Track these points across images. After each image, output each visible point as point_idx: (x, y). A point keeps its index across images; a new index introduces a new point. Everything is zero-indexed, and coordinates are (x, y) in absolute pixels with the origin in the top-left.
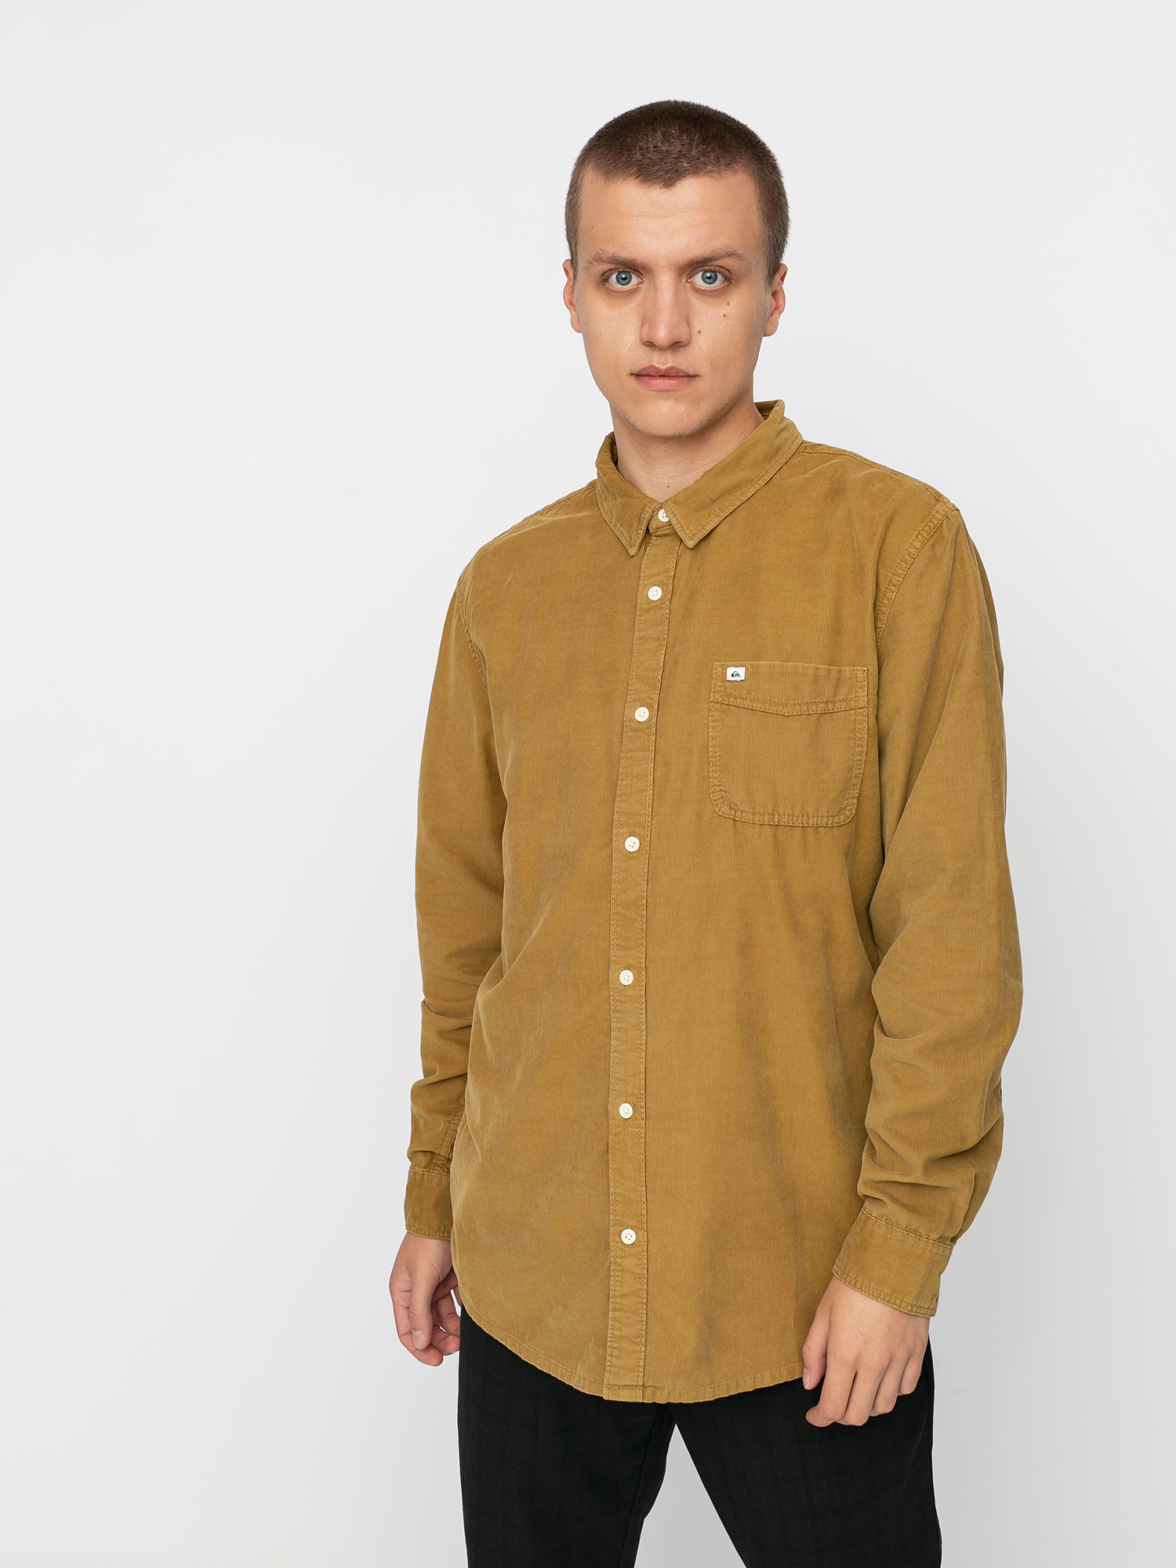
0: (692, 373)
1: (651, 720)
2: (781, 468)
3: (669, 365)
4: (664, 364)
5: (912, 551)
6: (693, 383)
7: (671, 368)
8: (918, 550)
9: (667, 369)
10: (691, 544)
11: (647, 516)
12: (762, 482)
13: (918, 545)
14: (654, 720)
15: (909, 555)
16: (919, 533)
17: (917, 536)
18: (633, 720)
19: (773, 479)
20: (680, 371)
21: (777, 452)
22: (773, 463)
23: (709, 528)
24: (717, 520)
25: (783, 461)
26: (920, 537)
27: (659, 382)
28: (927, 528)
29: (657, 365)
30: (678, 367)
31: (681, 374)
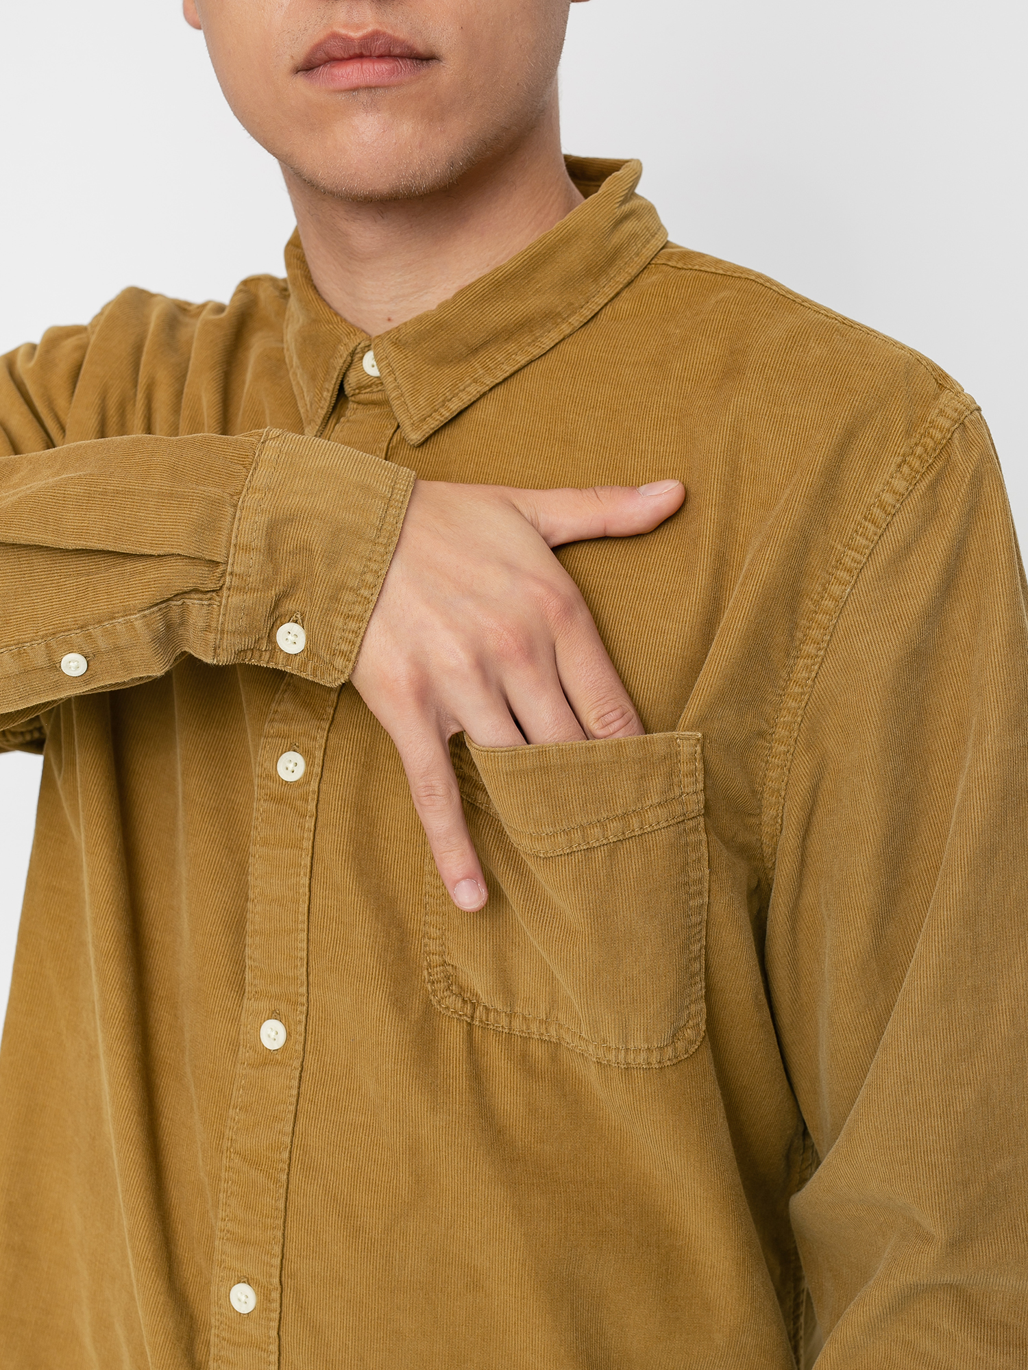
0: (421, 48)
1: (308, 783)
2: (618, 294)
3: (370, 29)
4: (358, 27)
5: (888, 498)
6: (424, 71)
7: (375, 35)
8: (902, 498)
9: (365, 38)
10: (415, 437)
11: (339, 363)
12: (576, 320)
13: (900, 485)
14: (314, 786)
15: (882, 506)
16: (904, 461)
17: (899, 466)
18: (273, 776)
19: (602, 316)
20: (394, 41)
21: (612, 258)
22: (603, 281)
23: (456, 406)
24: (474, 391)
25: (623, 278)
26: (905, 469)
27: (352, 73)
28: (919, 450)
29: (343, 31)
30: (390, 32)
31: (398, 51)
